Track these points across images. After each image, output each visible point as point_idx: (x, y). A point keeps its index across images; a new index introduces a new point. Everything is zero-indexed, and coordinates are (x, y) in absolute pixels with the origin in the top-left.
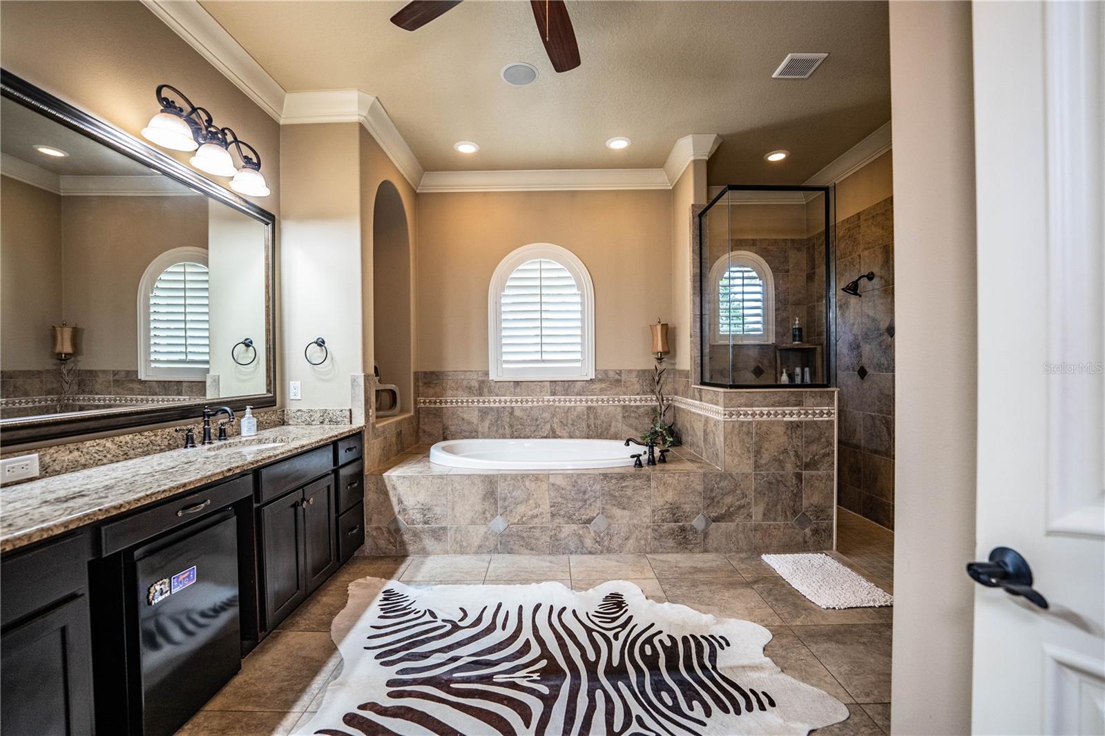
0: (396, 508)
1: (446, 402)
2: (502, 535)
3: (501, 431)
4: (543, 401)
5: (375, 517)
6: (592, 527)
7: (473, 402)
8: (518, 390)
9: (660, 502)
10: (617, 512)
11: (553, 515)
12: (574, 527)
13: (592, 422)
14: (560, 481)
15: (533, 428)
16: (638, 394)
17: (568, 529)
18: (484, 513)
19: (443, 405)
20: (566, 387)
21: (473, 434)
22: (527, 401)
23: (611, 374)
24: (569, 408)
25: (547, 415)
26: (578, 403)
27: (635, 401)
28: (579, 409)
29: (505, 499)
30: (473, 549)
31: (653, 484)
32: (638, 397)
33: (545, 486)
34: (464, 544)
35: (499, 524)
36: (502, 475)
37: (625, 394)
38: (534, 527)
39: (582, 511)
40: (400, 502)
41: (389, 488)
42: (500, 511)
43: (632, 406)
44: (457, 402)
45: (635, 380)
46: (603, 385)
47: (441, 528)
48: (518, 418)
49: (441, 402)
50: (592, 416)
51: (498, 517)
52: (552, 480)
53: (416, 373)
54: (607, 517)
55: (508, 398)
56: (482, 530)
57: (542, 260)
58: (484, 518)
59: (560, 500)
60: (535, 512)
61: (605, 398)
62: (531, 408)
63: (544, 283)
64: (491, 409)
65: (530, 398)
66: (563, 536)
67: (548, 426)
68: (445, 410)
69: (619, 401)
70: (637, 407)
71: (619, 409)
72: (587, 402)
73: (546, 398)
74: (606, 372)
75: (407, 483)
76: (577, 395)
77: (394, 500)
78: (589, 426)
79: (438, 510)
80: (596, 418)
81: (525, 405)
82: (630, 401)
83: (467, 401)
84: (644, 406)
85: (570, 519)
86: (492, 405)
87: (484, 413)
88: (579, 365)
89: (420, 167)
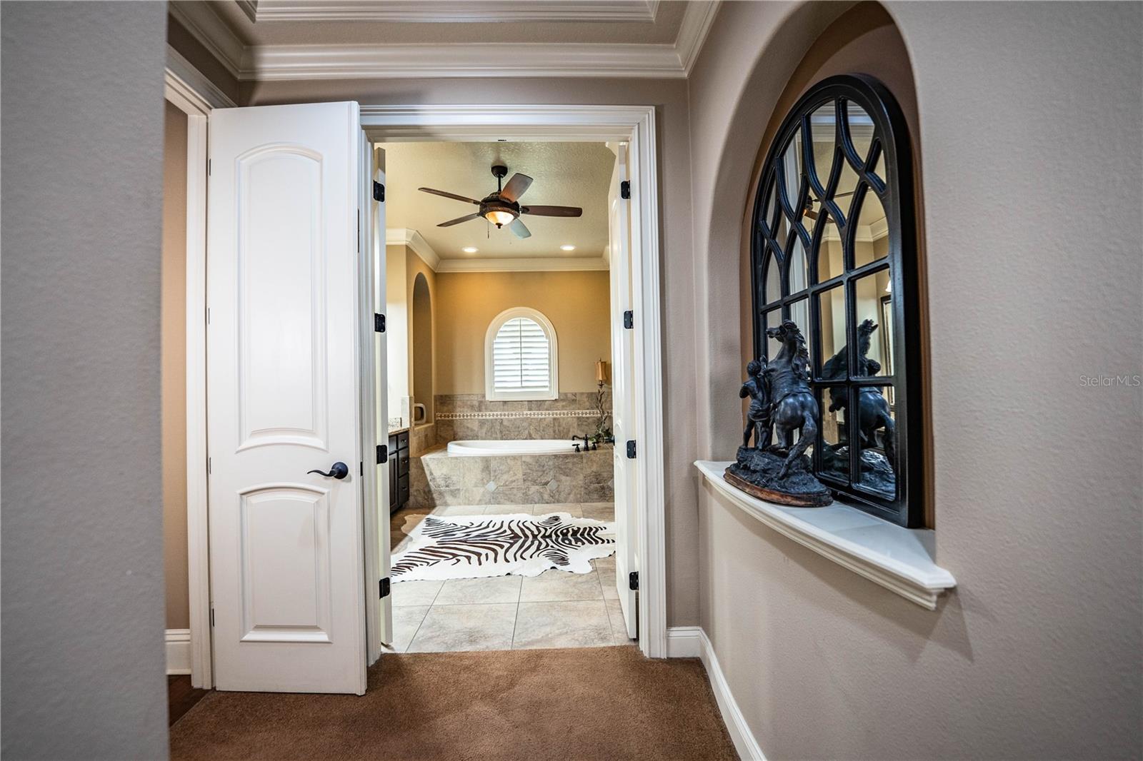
0: (429, 478)
1: (456, 416)
2: (493, 493)
3: (494, 436)
4: (523, 415)
5: (416, 483)
6: (548, 487)
7: (474, 416)
8: (506, 407)
9: (589, 471)
10: (563, 478)
11: (524, 480)
12: (537, 487)
13: (557, 428)
14: (528, 460)
15: (516, 433)
16: (588, 409)
17: (534, 488)
18: (482, 480)
19: (454, 418)
20: (539, 404)
21: (475, 437)
22: (512, 415)
23: (569, 396)
24: (541, 419)
25: (525, 424)
26: (547, 415)
27: (586, 414)
28: (547, 420)
29: (495, 471)
30: (476, 502)
31: (585, 461)
32: (588, 411)
33: (519, 463)
34: (471, 499)
35: (492, 486)
36: (493, 457)
37: (579, 409)
38: (513, 488)
39: (542, 477)
40: (431, 474)
41: (425, 466)
42: (492, 478)
43: (583, 418)
44: (463, 416)
45: (586, 400)
46: (564, 404)
47: (456, 490)
48: (505, 427)
49: (452, 416)
50: (556, 424)
51: (491, 482)
52: (523, 459)
53: (435, 396)
54: (557, 481)
55: (499, 413)
56: (482, 490)
57: (522, 319)
58: (483, 483)
59: (529, 471)
60: (514, 478)
61: (566, 412)
62: (515, 419)
63: (523, 334)
64: (487, 420)
65: (514, 413)
66: (530, 493)
67: (527, 432)
68: (455, 421)
69: (575, 414)
70: (588, 418)
71: (575, 420)
72: (553, 415)
73: (525, 412)
74: (566, 394)
75: (436, 462)
76: (547, 410)
77: (427, 473)
78: (554, 432)
79: (454, 478)
80: (559, 426)
81: (510, 417)
82: (583, 414)
83: (471, 415)
84: (592, 417)
85: (534, 482)
86: (488, 417)
87: (482, 423)
88: (547, 389)
89: (438, 258)
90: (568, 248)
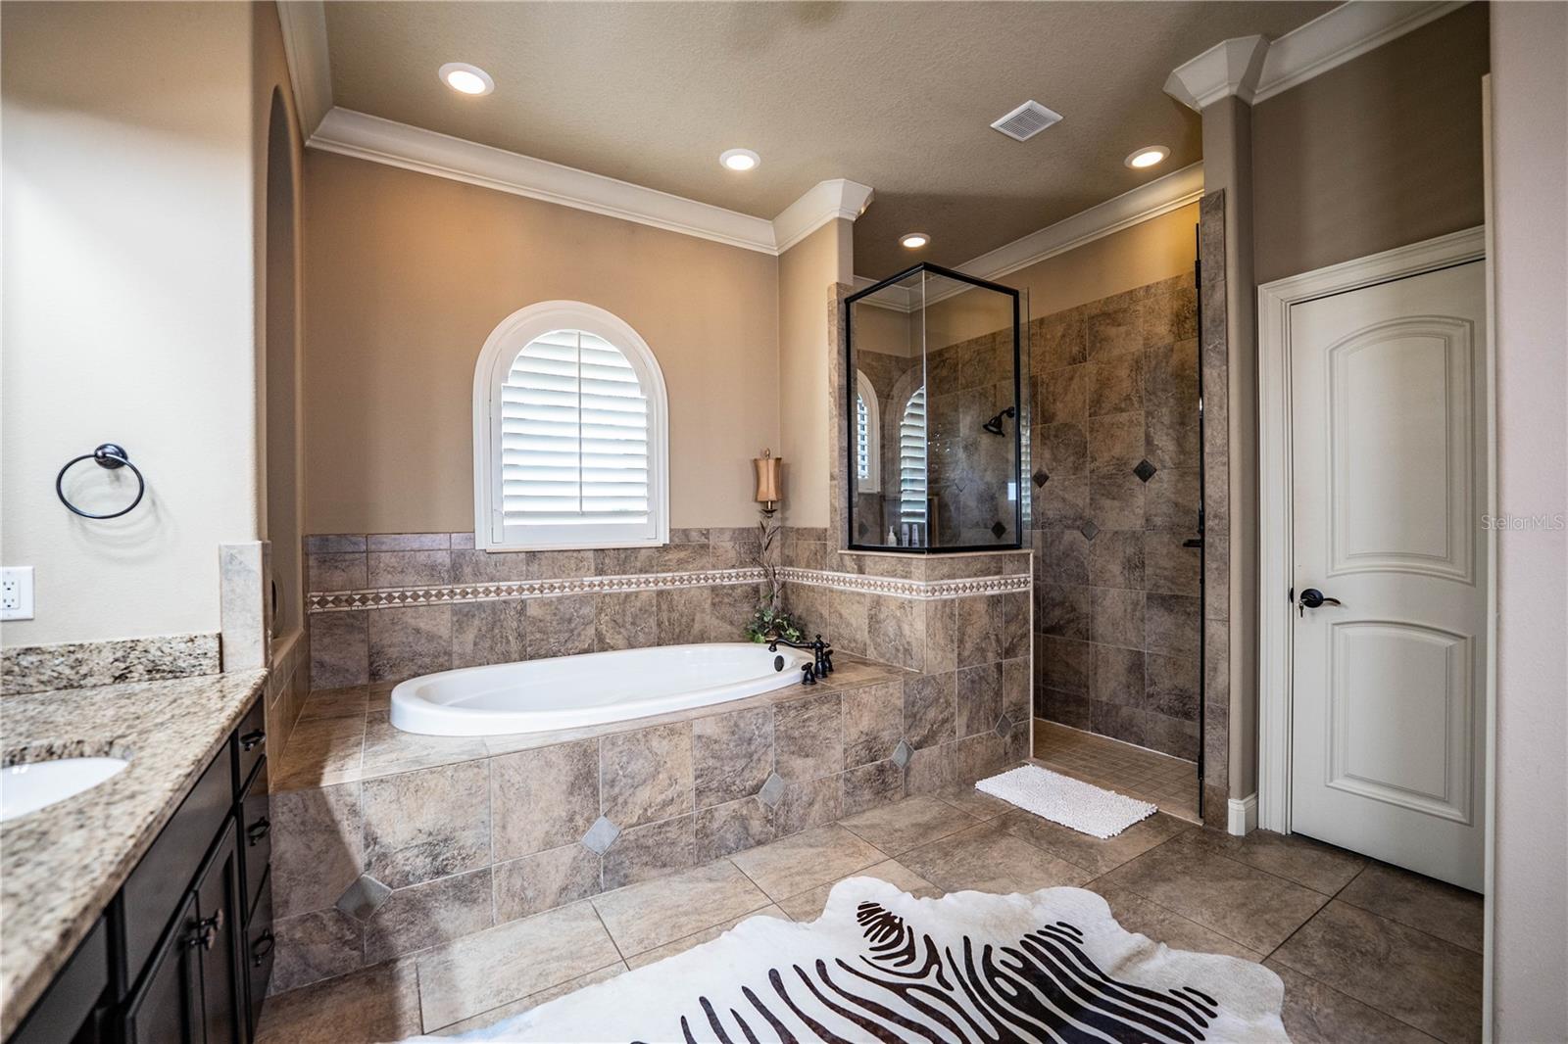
0: (360, 858)
1: (377, 599)
2: (608, 855)
3: (499, 648)
4: (582, 586)
6: (760, 798)
7: (440, 595)
8: (534, 568)
9: (854, 733)
10: (798, 763)
11: (699, 793)
12: (734, 804)
13: (665, 616)
14: (711, 729)
15: (563, 637)
16: (733, 567)
17: (725, 810)
18: (571, 820)
19: (370, 605)
20: (622, 559)
21: (442, 662)
22: (552, 587)
23: (694, 536)
24: (628, 595)
25: (588, 611)
26: (641, 584)
27: (730, 577)
28: (643, 597)
29: (612, 783)
30: (548, 901)
31: (844, 707)
32: (733, 572)
33: (685, 743)
34: (530, 893)
35: (602, 834)
36: (606, 736)
37: (714, 567)
38: (667, 824)
39: (746, 774)
40: (371, 840)
41: (340, 814)
42: (603, 807)
43: (724, 587)
44: (403, 597)
45: (729, 545)
46: (682, 555)
47: (476, 875)
48: (534, 621)
49: (364, 600)
50: (664, 607)
51: (602, 820)
52: (697, 730)
53: (305, 538)
54: (784, 775)
55: (515, 584)
56: (566, 854)
57: (582, 332)
58: (572, 828)
59: (711, 762)
60: (670, 794)
61: (685, 575)
62: (560, 600)
63: (586, 374)
64: (480, 605)
65: (557, 582)
66: (715, 825)
67: (591, 631)
68: (374, 616)
69: (706, 579)
70: (733, 587)
71: (707, 593)
72: (656, 583)
73: (587, 580)
74: (686, 532)
76: (641, 571)
77: (353, 839)
78: (659, 624)
79: (468, 838)
80: (671, 609)
81: (547, 594)
82: (722, 578)
83: (427, 595)
84: (741, 585)
85: (727, 792)
86: (482, 598)
87: (463, 616)
88: (643, 520)
89: (330, 90)
90: (740, 162)
